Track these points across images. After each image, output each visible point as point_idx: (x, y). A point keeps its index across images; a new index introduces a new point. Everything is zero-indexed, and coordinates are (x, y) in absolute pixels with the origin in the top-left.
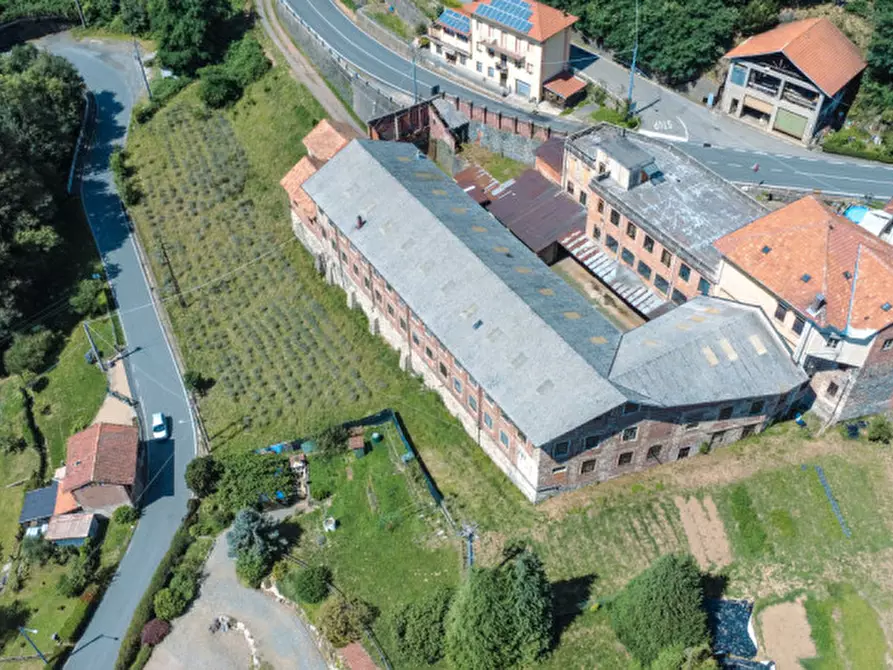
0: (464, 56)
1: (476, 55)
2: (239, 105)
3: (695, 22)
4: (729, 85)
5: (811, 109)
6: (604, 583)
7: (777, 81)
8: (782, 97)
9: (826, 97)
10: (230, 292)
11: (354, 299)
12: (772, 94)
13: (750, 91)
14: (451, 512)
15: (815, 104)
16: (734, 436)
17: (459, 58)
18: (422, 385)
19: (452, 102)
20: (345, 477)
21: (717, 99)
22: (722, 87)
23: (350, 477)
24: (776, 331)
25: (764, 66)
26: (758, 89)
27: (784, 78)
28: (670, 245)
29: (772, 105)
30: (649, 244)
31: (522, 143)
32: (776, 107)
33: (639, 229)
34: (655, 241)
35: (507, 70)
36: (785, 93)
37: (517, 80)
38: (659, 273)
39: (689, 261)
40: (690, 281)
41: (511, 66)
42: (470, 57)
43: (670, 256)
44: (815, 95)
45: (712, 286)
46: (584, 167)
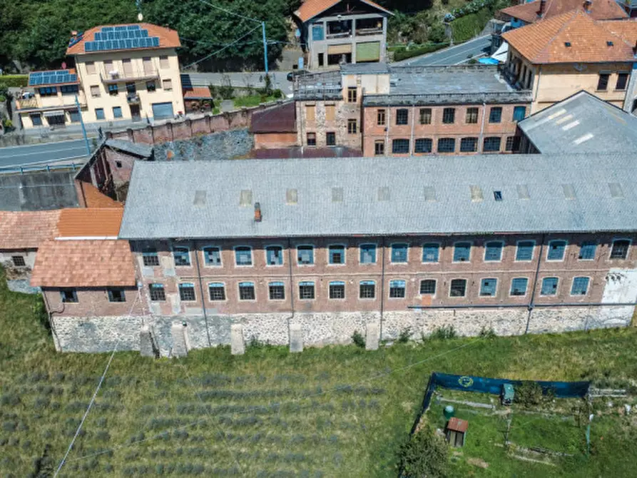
0: (76, 111)
1: (93, 104)
5: (380, 33)
7: (350, 22)
8: (358, 34)
12: (347, 36)
13: (330, 41)
14: (607, 385)
15: (382, 28)
17: (68, 116)
18: (411, 343)
23: (485, 465)
25: (336, 15)
26: (335, 37)
27: (354, 18)
28: (474, 99)
29: (351, 44)
30: (449, 116)
31: (222, 139)
32: (354, 45)
33: (434, 109)
34: (456, 107)
35: (139, 99)
36: (358, 31)
37: (153, 104)
38: (464, 136)
39: (499, 99)
40: (503, 120)
41: (142, 94)
42: (86, 108)
43: (476, 110)
44: (381, 20)
45: (528, 106)
46: (326, 105)
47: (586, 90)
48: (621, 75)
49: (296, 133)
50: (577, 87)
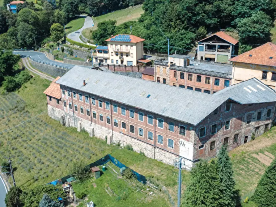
0: (106, 59)
1: (111, 58)
2: (20, 89)
3: (183, 36)
4: (198, 52)
5: (228, 52)
7: (215, 46)
8: (218, 51)
9: (233, 45)
10: (22, 138)
12: (214, 51)
13: (206, 52)
14: (154, 183)
15: (229, 50)
16: (262, 129)
17: (104, 60)
18: (120, 147)
19: (107, 67)
20: (92, 187)
22: (196, 54)
23: (95, 187)
25: (210, 42)
26: (209, 51)
27: (217, 44)
28: (208, 74)
29: (215, 55)
30: (199, 79)
31: (135, 74)
32: (216, 55)
34: (202, 75)
35: (123, 59)
36: (218, 50)
37: (127, 61)
38: (205, 89)
39: (218, 75)
40: (220, 85)
41: (124, 57)
42: (109, 59)
43: (209, 78)
44: (229, 46)
45: (230, 81)
47: (256, 78)
48: (274, 74)
49: (154, 76)
50: (252, 76)
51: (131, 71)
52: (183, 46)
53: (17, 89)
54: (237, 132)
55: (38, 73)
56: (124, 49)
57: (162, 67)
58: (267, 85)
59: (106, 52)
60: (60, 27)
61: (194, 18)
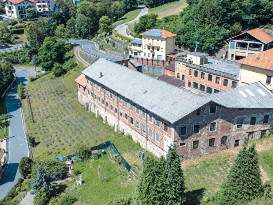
0: (140, 52)
1: (144, 51)
2: (65, 75)
3: (216, 33)
4: (230, 50)
5: (260, 51)
6: (209, 191)
7: (247, 44)
8: (249, 49)
9: (265, 44)
10: (52, 118)
11: (98, 114)
12: (245, 49)
13: (237, 50)
14: (135, 171)
15: (261, 49)
16: (257, 135)
17: (138, 53)
18: (123, 136)
19: (136, 60)
20: (89, 166)
21: (226, 56)
22: (227, 52)
23: (91, 167)
24: (267, 88)
25: (241, 40)
26: (240, 49)
27: (249, 42)
28: (218, 74)
29: (246, 53)
30: (210, 78)
31: (160, 69)
32: (247, 53)
33: (206, 73)
35: (154, 53)
36: (250, 48)
37: (158, 55)
38: (215, 89)
39: (227, 76)
40: (228, 85)
41: (155, 51)
42: (142, 52)
43: (219, 78)
44: (261, 45)
45: (238, 83)
46: (183, 64)
47: (261, 82)
48: (268, 76)
49: (175, 72)
51: (157, 65)
52: (214, 42)
53: (63, 75)
54: (226, 135)
55: (83, 61)
56: (155, 43)
57: (181, 63)
58: (270, 90)
59: (140, 45)
60: (107, 20)
61: (229, 14)
